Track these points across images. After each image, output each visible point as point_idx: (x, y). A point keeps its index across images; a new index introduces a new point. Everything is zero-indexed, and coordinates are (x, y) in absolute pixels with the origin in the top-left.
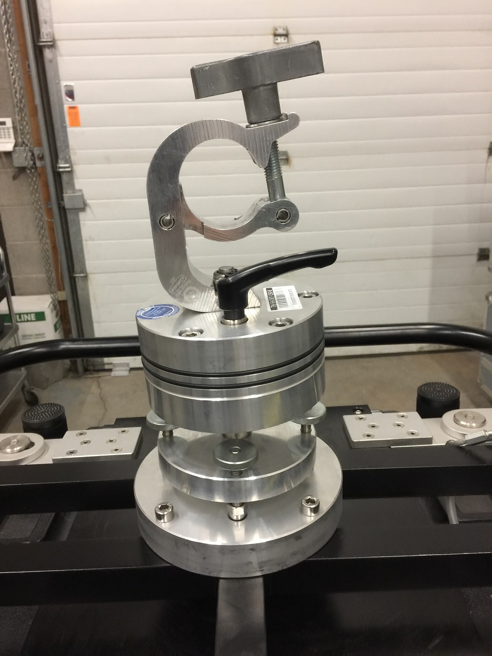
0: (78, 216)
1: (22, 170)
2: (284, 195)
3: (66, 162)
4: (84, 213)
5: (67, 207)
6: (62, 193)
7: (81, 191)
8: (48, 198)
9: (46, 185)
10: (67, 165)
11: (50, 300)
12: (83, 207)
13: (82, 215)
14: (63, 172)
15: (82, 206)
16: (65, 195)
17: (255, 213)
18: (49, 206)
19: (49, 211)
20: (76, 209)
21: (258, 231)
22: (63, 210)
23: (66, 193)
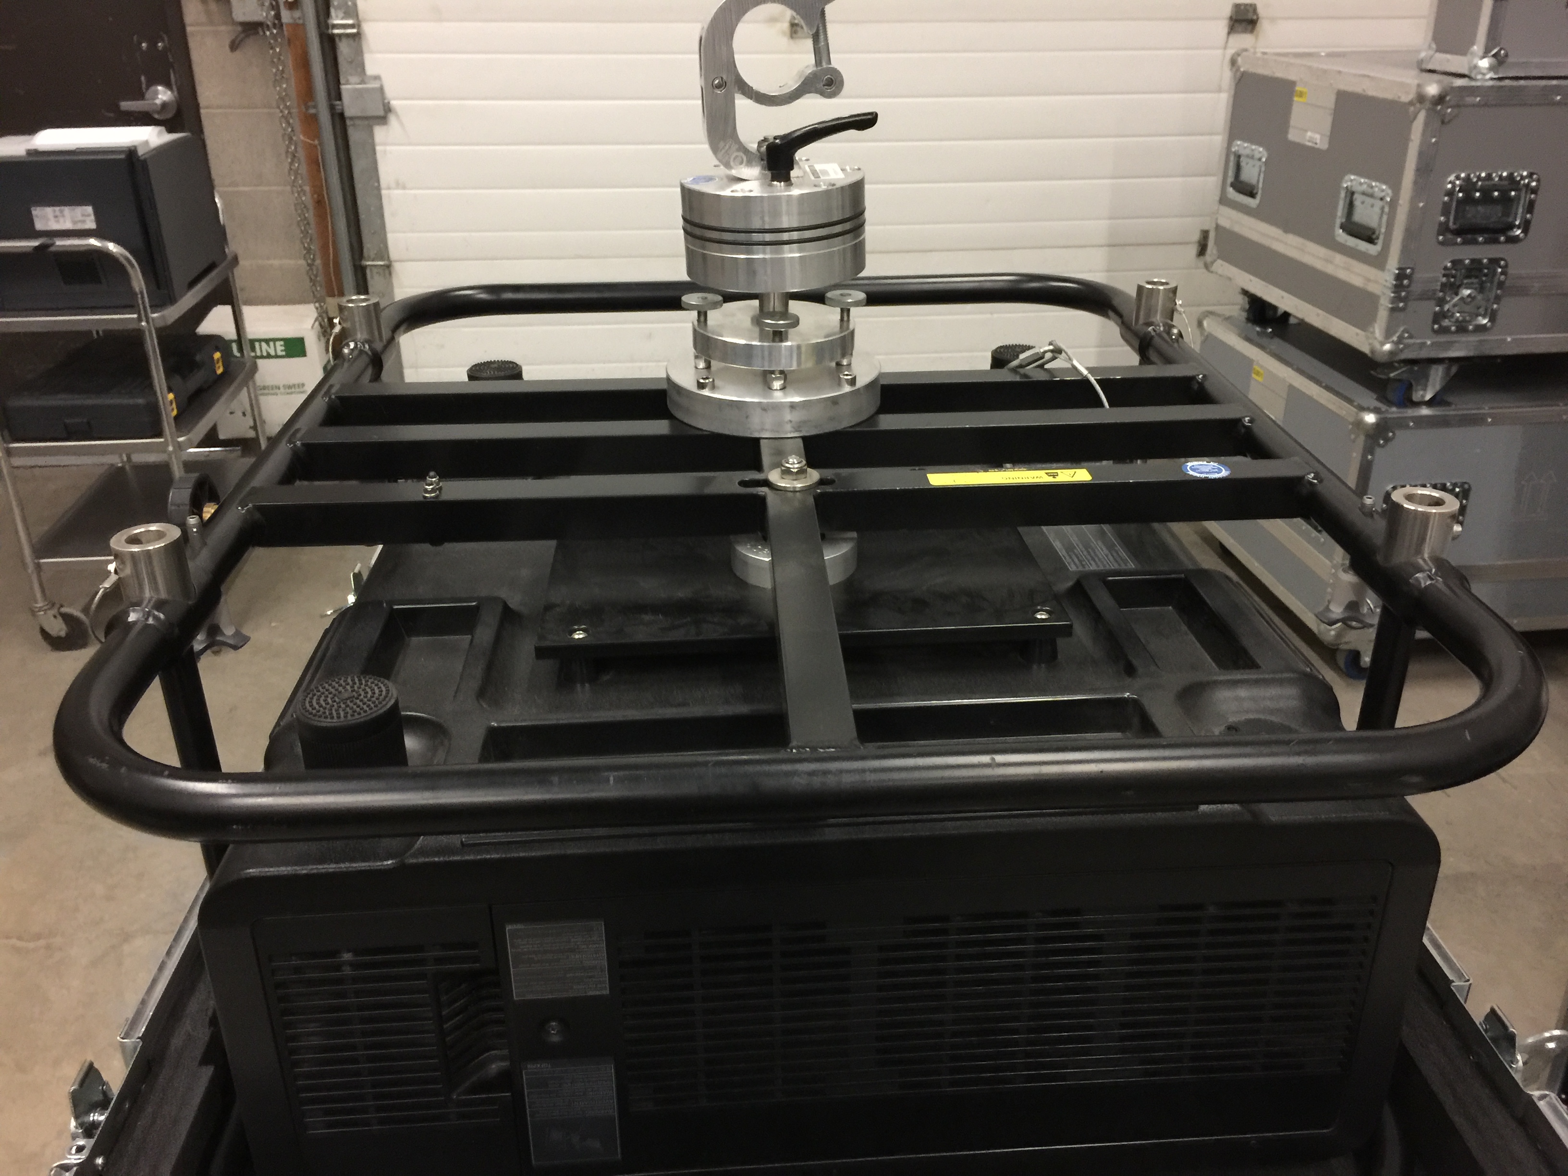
0: (371, 135)
1: (252, 28)
2: (829, 62)
3: (347, 15)
4: (385, 127)
5: (348, 113)
6: (338, 83)
7: (377, 78)
8: (307, 94)
9: (304, 64)
10: (350, 22)
11: (315, 315)
12: (384, 114)
13: (379, 133)
14: (340, 35)
15: (381, 113)
16: (343, 87)
17: (802, 79)
18: (312, 111)
19: (311, 122)
20: (367, 118)
21: (804, 96)
22: (340, 119)
23: (347, 83)
